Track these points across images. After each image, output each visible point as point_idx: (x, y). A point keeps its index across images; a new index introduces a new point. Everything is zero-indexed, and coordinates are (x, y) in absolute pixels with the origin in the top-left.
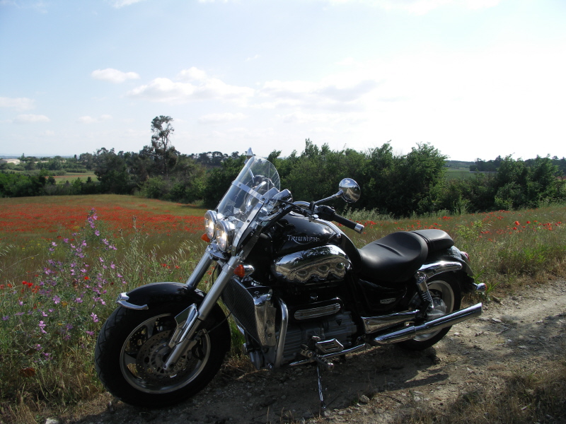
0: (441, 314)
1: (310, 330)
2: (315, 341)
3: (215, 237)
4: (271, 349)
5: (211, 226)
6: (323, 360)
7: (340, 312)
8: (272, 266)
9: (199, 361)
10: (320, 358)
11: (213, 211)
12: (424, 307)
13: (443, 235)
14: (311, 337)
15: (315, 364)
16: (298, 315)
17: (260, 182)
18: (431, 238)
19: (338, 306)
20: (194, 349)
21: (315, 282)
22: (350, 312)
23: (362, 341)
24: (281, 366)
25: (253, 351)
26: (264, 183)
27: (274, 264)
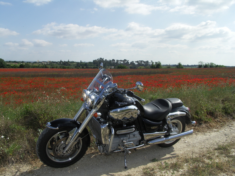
0: (176, 133)
1: (122, 138)
2: (124, 143)
3: (86, 100)
4: (106, 145)
5: (85, 95)
6: (127, 150)
7: (135, 131)
8: (108, 113)
9: (77, 150)
10: (126, 150)
11: (85, 90)
12: (169, 130)
13: (179, 101)
14: (123, 141)
15: (124, 152)
16: (118, 132)
17: (105, 78)
18: (173, 102)
19: (134, 129)
20: (75, 145)
21: (125, 119)
22: (138, 131)
23: (143, 143)
24: (110, 152)
25: (100, 145)
26: (107, 78)
27: (109, 112)
